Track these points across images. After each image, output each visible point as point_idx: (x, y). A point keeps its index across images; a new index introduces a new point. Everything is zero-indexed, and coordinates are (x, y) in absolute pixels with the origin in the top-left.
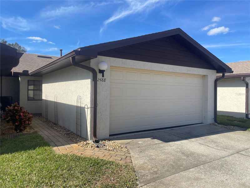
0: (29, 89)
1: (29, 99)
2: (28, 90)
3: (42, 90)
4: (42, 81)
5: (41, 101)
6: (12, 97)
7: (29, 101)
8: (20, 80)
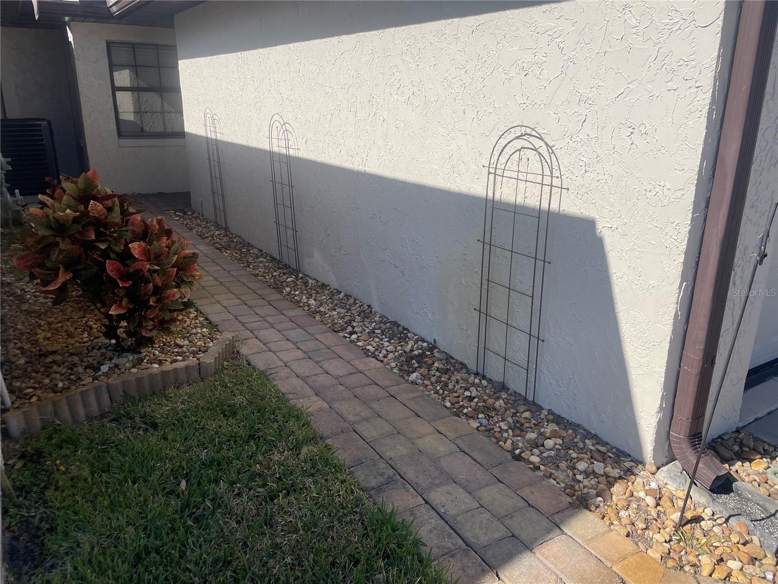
0: (117, 84)
1: (123, 130)
2: (115, 89)
3: (177, 90)
4: (174, 47)
5: (180, 141)
6: (49, 122)
7: (125, 142)
8: (71, 39)
